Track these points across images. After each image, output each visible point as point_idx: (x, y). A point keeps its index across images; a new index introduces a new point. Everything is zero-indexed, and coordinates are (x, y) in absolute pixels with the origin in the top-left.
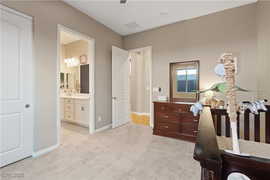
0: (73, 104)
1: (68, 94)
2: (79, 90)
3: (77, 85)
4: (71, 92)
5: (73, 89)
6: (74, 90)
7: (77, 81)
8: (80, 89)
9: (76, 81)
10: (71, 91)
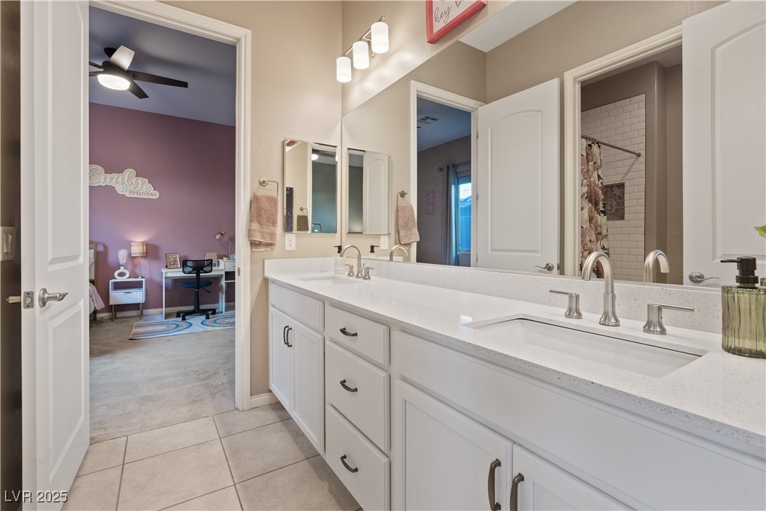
0: (383, 374)
1: (354, 263)
2: (410, 244)
3: (400, 214)
4: (372, 251)
5: (382, 237)
6: (385, 244)
7: (403, 194)
8: (415, 237)
9: (397, 190)
10: (372, 247)
